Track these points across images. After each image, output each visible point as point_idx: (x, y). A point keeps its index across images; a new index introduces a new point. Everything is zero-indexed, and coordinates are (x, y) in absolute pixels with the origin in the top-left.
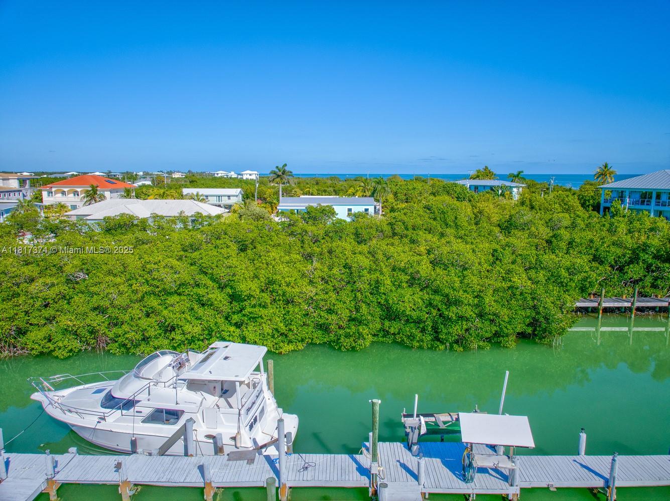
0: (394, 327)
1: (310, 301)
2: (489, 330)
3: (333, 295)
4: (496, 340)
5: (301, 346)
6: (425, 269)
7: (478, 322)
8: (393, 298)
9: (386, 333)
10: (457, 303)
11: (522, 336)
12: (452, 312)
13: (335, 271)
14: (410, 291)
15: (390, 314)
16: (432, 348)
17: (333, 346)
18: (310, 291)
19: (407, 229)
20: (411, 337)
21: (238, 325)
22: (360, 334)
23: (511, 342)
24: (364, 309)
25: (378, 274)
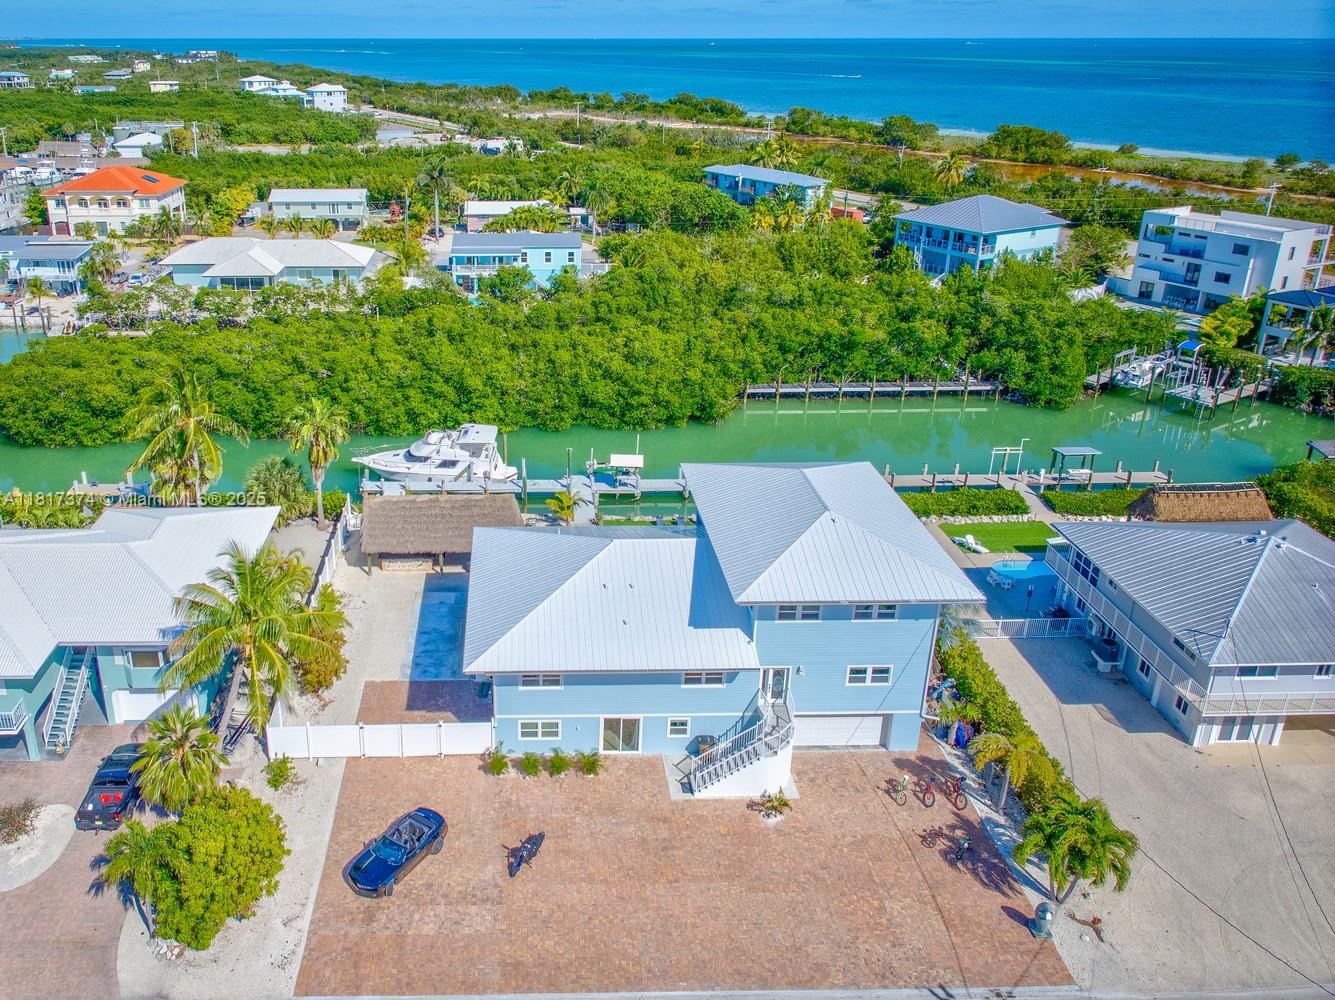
0: (589, 413)
1: (520, 392)
2: (663, 413)
3: (540, 387)
4: (670, 421)
5: (516, 428)
6: (617, 364)
7: (654, 409)
8: (589, 390)
9: (584, 417)
10: (639, 393)
11: (693, 418)
12: (634, 401)
13: (541, 365)
14: (603, 382)
15: (585, 402)
16: (618, 428)
17: (542, 427)
18: (522, 384)
19: (610, 311)
20: (604, 420)
21: (470, 412)
22: (562, 419)
23: (683, 424)
24: (565, 398)
25: (578, 369)
